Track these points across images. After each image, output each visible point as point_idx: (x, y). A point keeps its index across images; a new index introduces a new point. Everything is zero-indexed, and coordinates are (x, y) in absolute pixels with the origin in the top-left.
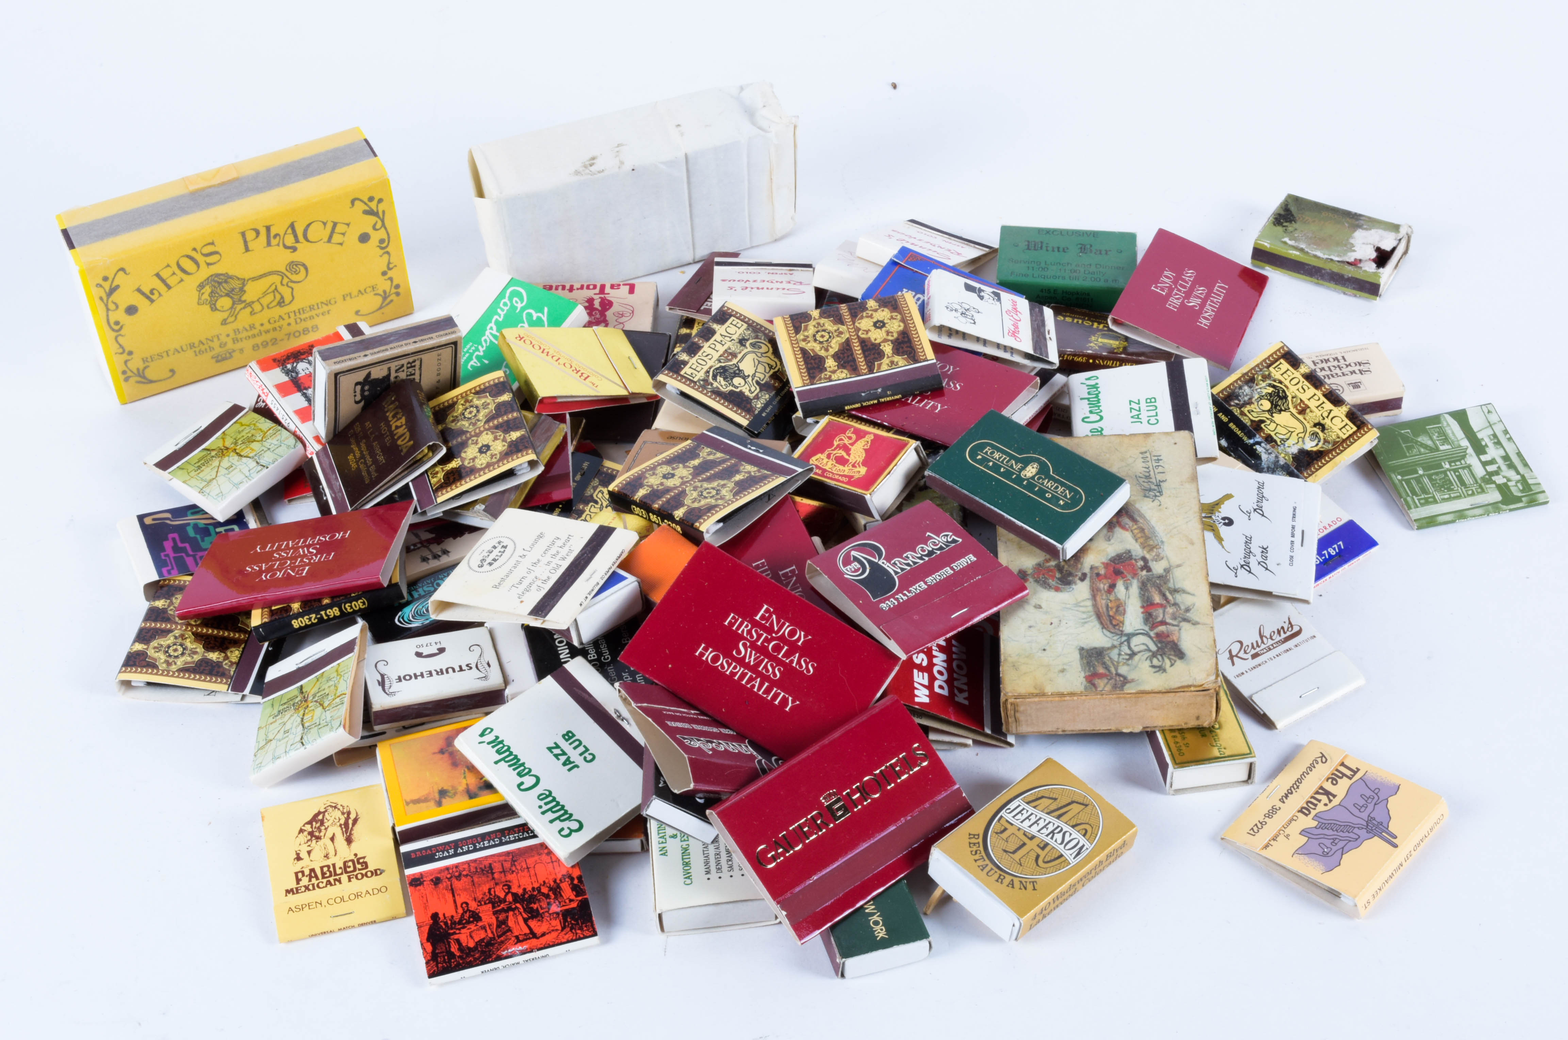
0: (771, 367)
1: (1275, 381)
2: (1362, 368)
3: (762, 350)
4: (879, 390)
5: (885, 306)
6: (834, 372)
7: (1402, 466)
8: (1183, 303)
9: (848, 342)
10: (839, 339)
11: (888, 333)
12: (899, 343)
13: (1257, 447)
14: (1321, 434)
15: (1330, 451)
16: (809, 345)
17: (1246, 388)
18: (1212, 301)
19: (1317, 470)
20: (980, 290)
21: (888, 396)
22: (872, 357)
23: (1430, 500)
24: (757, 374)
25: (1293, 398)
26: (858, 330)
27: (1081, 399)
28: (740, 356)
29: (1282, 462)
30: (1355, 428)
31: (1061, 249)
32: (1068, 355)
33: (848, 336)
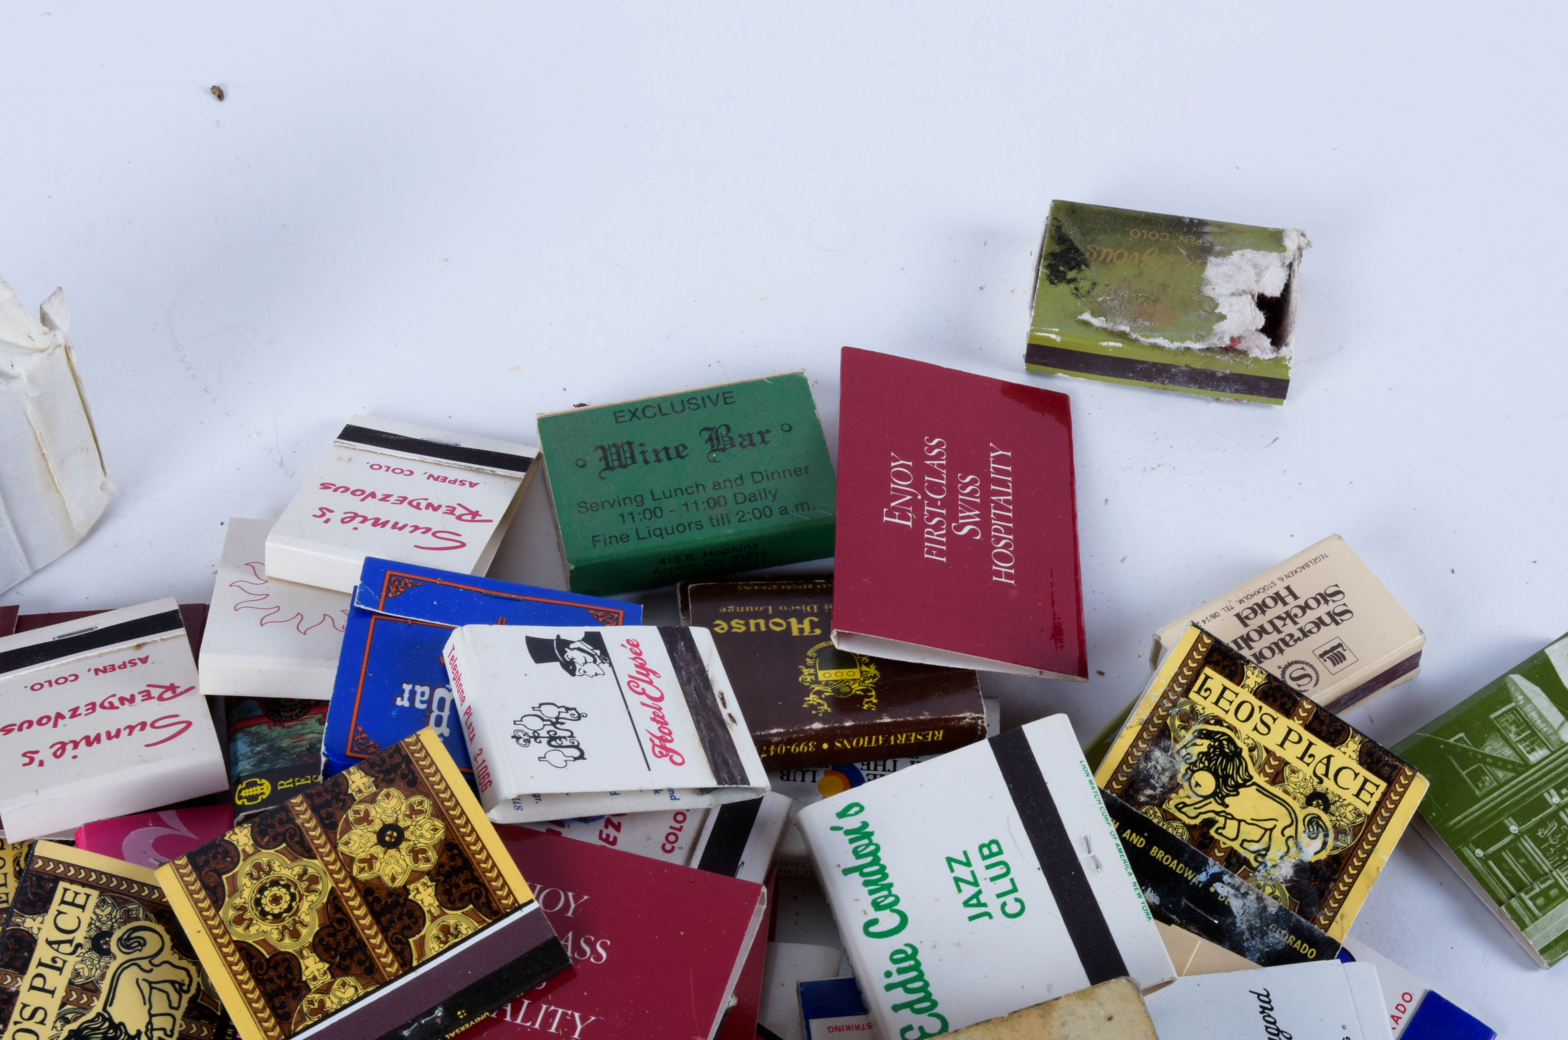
0: (180, 988)
1: (1208, 723)
2: (1331, 607)
3: (148, 951)
4: (439, 1012)
5: (390, 783)
6: (326, 990)
7: (1476, 824)
8: (949, 534)
9: (334, 897)
10: (313, 897)
11: (416, 853)
12: (448, 876)
13: (1218, 887)
14: (1325, 818)
15: (1350, 853)
16: (253, 930)
17: (1157, 753)
18: (998, 506)
19: (1341, 903)
20: (564, 644)
21: (459, 1023)
22: (398, 925)
23: (1554, 892)
24: (157, 1022)
25: (1251, 750)
26: (348, 862)
27: (847, 872)
28: (105, 986)
29: (1273, 908)
30: (1383, 785)
31: (673, 453)
32: (777, 744)
33: (330, 884)
